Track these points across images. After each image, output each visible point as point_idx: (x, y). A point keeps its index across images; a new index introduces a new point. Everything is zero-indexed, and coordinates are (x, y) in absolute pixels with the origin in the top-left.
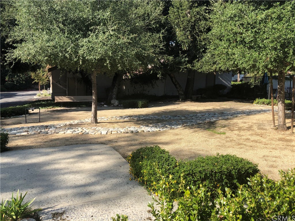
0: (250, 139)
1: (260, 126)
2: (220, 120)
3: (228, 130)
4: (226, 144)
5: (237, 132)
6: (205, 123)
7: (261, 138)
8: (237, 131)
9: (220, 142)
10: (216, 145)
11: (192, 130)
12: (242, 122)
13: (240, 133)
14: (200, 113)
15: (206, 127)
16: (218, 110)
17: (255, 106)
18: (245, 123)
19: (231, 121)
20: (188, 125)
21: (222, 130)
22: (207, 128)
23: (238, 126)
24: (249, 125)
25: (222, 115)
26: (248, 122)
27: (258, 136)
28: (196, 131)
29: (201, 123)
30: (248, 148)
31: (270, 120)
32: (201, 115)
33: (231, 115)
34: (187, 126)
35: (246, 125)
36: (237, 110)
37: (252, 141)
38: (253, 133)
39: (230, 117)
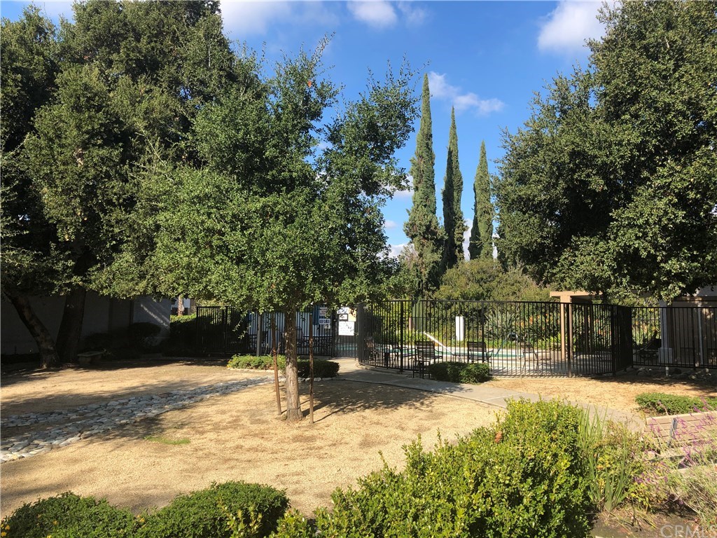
0: (242, 446)
1: (255, 417)
2: (168, 411)
3: (194, 432)
4: (200, 464)
5: (212, 435)
6: (135, 422)
7: (262, 441)
8: (212, 433)
9: (185, 462)
10: (180, 469)
11: (109, 445)
12: (218, 412)
13: (220, 437)
14: (115, 399)
15: (141, 431)
16: (157, 388)
17: (232, 372)
18: (223, 412)
19: (192, 412)
20: (96, 434)
21: (180, 434)
22: (145, 435)
23: (210, 421)
24: (232, 416)
25: (168, 398)
26: (230, 411)
27: (256, 438)
28: (122, 445)
29: (127, 424)
30: (244, 465)
31: (269, 402)
32: (117, 403)
33: (190, 398)
34: (91, 435)
35: (227, 418)
36: (197, 384)
37: (249, 450)
38: (245, 432)
39: (187, 403)
